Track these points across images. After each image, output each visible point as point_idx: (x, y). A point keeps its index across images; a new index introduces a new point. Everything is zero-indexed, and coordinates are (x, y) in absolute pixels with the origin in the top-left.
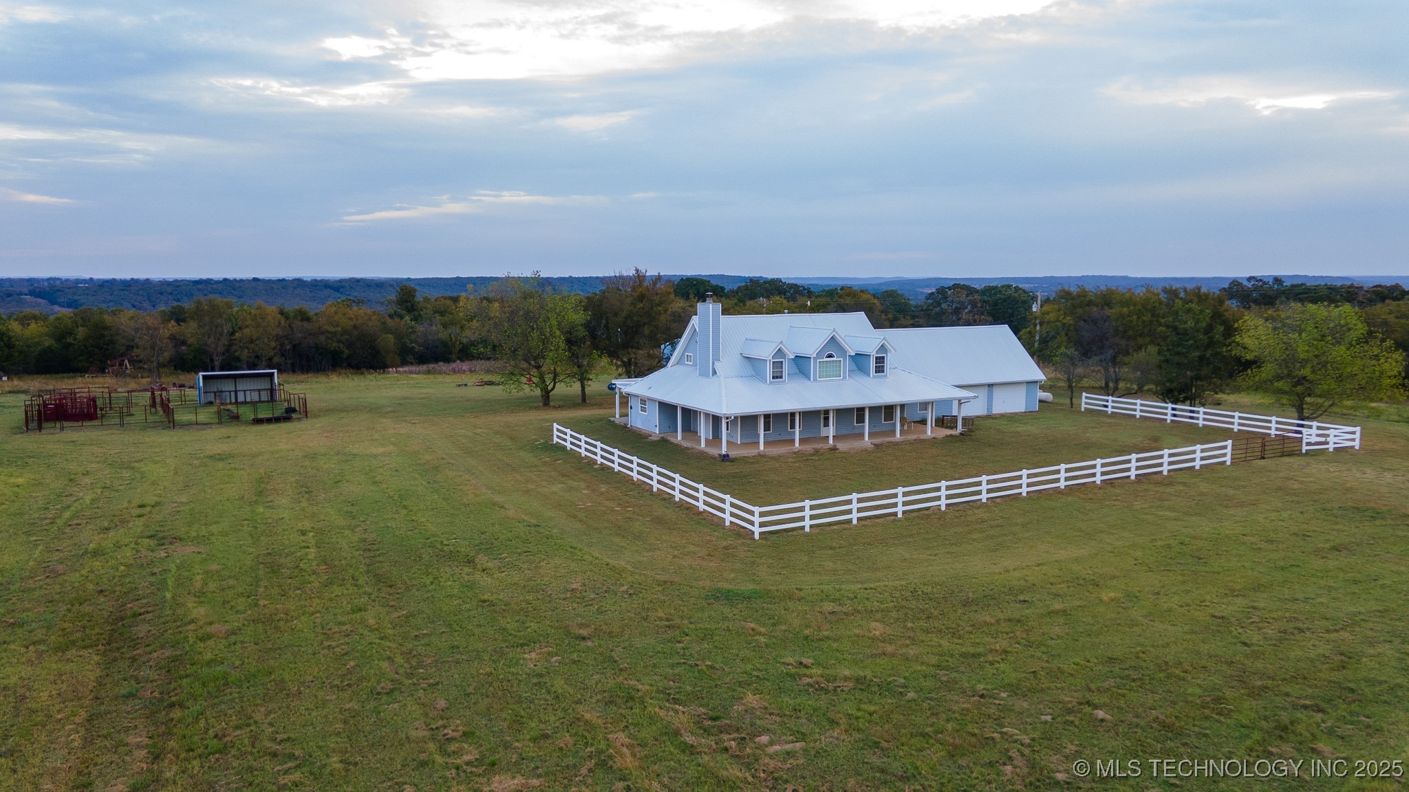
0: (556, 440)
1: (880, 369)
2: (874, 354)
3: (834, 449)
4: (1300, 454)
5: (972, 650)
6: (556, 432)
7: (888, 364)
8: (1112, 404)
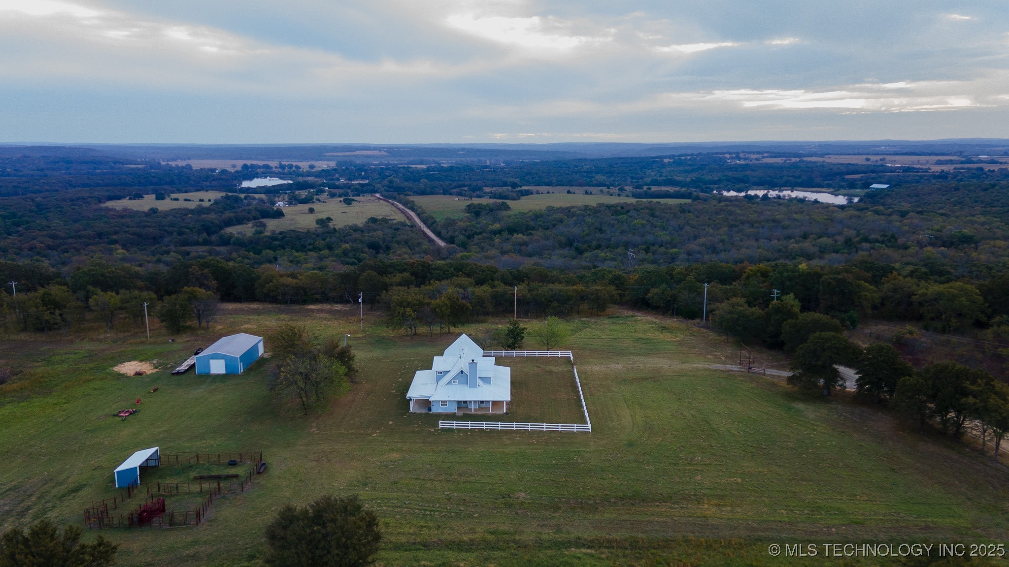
6: (440, 424)
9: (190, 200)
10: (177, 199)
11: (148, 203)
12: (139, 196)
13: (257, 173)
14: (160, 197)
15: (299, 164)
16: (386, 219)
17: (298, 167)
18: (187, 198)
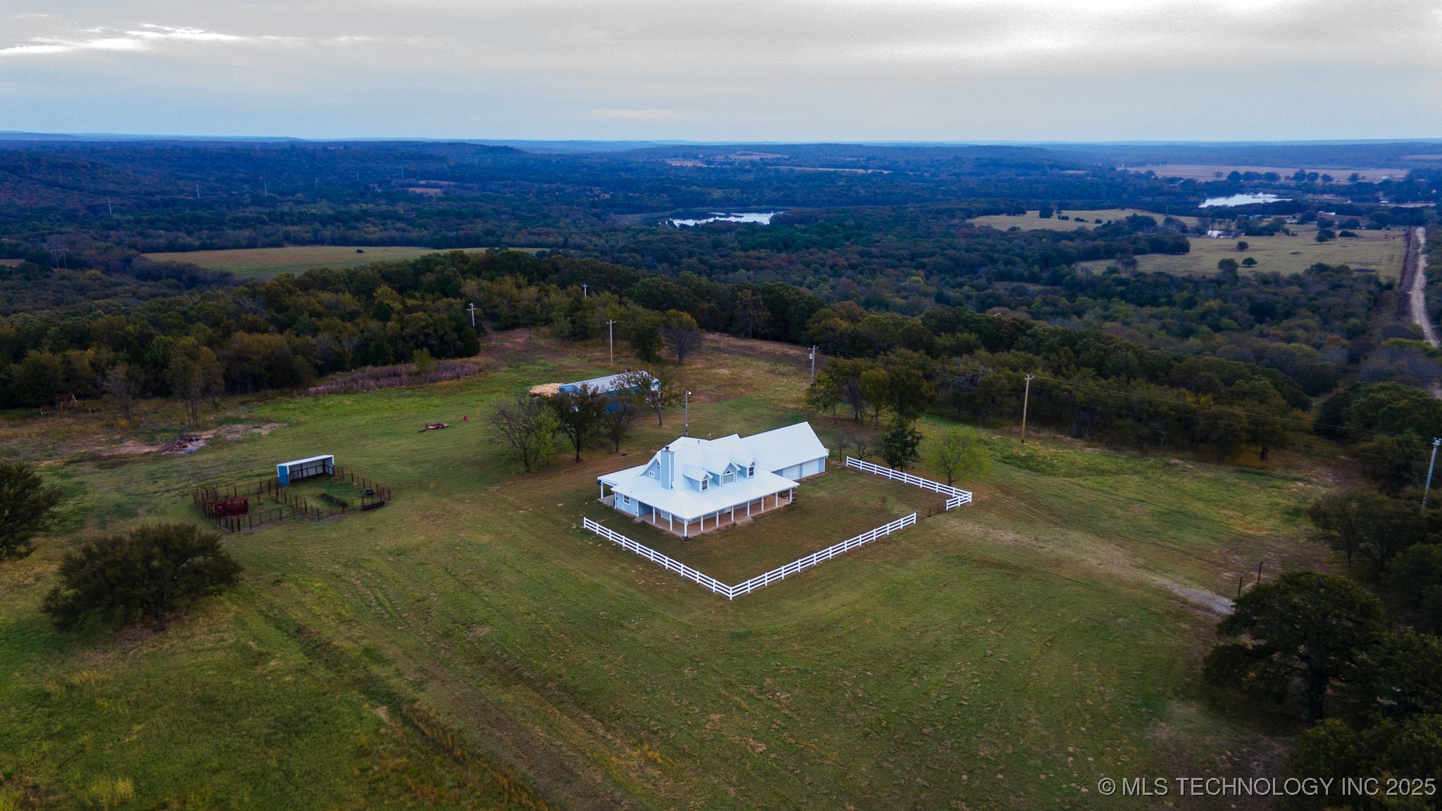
0: (585, 526)
1: (751, 474)
2: (748, 467)
3: (734, 524)
4: (945, 512)
5: (828, 652)
6: (585, 522)
7: (755, 471)
8: (861, 465)
9: (1082, 221)
10: (1066, 218)
11: (1030, 221)
12: (1020, 211)
13: (1242, 187)
14: (1046, 214)
15: (1331, 173)
16: (1347, 268)
17: (1327, 178)
18: (1081, 218)
